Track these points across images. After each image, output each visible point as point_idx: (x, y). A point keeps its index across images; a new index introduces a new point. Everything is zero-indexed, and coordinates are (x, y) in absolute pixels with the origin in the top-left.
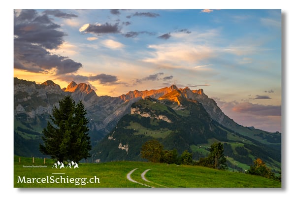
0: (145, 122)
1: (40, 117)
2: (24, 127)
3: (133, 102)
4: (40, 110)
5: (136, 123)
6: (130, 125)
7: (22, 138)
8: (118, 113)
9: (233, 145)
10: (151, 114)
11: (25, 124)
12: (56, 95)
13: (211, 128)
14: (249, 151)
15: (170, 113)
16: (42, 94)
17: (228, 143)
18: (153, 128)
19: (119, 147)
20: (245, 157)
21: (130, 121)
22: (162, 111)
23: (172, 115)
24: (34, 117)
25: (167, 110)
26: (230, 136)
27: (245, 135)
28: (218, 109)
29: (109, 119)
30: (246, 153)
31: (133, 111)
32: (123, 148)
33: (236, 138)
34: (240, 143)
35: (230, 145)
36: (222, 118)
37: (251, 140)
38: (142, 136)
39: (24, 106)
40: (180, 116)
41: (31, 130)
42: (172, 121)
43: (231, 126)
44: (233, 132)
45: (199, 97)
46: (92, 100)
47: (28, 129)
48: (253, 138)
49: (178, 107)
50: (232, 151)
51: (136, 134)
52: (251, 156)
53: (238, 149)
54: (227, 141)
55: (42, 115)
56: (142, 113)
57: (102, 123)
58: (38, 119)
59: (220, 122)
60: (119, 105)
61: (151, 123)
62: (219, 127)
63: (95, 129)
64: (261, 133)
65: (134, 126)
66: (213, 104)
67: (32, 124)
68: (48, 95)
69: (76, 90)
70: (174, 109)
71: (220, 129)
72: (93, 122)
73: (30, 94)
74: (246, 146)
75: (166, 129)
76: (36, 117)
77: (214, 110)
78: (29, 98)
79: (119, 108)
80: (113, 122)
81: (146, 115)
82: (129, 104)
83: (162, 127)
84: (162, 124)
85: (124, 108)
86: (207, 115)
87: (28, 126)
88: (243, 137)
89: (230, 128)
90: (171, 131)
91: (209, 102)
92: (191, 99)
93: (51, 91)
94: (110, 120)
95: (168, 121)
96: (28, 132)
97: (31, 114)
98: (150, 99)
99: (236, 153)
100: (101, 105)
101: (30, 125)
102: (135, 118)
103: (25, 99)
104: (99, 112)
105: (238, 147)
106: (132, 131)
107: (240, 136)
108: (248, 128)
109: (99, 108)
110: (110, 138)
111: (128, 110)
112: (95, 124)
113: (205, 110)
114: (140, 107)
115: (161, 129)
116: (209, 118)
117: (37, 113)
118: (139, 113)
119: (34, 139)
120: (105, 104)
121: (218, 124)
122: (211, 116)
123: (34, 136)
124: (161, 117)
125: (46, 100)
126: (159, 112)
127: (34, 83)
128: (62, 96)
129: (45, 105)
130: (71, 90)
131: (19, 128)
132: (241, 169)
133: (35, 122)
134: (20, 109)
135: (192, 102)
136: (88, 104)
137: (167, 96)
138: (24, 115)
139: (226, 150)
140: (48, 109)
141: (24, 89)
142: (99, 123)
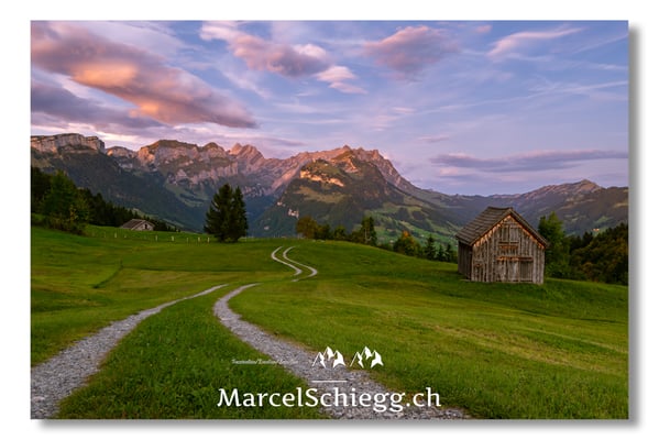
0: (316, 186)
2: (188, 194)
3: (303, 165)
4: (203, 175)
5: (306, 188)
6: (300, 189)
7: (186, 205)
8: (287, 176)
9: (410, 210)
10: (323, 177)
11: (186, 190)
12: (219, 158)
13: (386, 191)
14: (426, 215)
15: (343, 176)
16: (204, 157)
17: (404, 207)
18: (326, 193)
19: (289, 214)
20: (421, 221)
21: (300, 186)
22: (334, 174)
23: (345, 178)
24: (197, 183)
25: (339, 173)
26: (407, 200)
27: (422, 198)
28: (394, 171)
29: (278, 184)
30: (423, 218)
31: (303, 174)
32: (293, 214)
33: (413, 202)
34: (416, 208)
35: (406, 209)
37: (429, 203)
38: (313, 201)
39: (186, 171)
40: (353, 180)
41: (195, 197)
42: (345, 184)
43: (408, 189)
44: (410, 195)
45: (375, 158)
46: (259, 162)
47: (192, 195)
48: (428, 200)
49: (351, 170)
50: (409, 216)
51: (306, 199)
52: (428, 220)
53: (414, 213)
54: (404, 205)
55: (206, 180)
56: (312, 176)
57: (270, 187)
58: (201, 184)
59: (396, 185)
60: (288, 168)
61: (323, 187)
63: (263, 195)
64: (439, 197)
65: (305, 191)
66: (389, 165)
67: (195, 190)
68: (211, 159)
69: (241, 153)
70: (346, 171)
71: (396, 192)
72: (260, 187)
73: (191, 157)
74: (423, 210)
75: (338, 193)
76: (199, 183)
77: (390, 172)
78: (191, 162)
79: (288, 171)
80: (283, 186)
81: (317, 179)
82: (298, 167)
83: (334, 191)
84: (335, 188)
85: (294, 172)
86: (382, 177)
87: (191, 192)
88: (420, 200)
89: (406, 190)
90: (343, 196)
91: (385, 164)
93: (214, 154)
95: (342, 185)
96: (192, 199)
98: (320, 161)
99: (412, 218)
100: (269, 168)
101: (193, 191)
102: (305, 182)
104: (267, 176)
106: (302, 196)
107: (417, 199)
108: (426, 191)
109: (266, 172)
110: (279, 204)
111: (298, 174)
112: (263, 189)
113: (380, 173)
114: (311, 170)
115: (333, 193)
116: (385, 181)
117: (200, 178)
118: (309, 176)
119: (198, 206)
120: (273, 166)
121: (394, 187)
122: (386, 179)
123: (199, 204)
124: (333, 181)
125: (208, 164)
126: (331, 175)
127: (195, 145)
128: (226, 159)
129: (208, 170)
130: (235, 153)
131: (182, 196)
132: (417, 235)
133: (198, 188)
134: (182, 174)
135: (365, 163)
136: (254, 168)
137: (340, 157)
138: (186, 181)
139: (402, 215)
140: (212, 174)
141: (185, 152)
142: (266, 188)
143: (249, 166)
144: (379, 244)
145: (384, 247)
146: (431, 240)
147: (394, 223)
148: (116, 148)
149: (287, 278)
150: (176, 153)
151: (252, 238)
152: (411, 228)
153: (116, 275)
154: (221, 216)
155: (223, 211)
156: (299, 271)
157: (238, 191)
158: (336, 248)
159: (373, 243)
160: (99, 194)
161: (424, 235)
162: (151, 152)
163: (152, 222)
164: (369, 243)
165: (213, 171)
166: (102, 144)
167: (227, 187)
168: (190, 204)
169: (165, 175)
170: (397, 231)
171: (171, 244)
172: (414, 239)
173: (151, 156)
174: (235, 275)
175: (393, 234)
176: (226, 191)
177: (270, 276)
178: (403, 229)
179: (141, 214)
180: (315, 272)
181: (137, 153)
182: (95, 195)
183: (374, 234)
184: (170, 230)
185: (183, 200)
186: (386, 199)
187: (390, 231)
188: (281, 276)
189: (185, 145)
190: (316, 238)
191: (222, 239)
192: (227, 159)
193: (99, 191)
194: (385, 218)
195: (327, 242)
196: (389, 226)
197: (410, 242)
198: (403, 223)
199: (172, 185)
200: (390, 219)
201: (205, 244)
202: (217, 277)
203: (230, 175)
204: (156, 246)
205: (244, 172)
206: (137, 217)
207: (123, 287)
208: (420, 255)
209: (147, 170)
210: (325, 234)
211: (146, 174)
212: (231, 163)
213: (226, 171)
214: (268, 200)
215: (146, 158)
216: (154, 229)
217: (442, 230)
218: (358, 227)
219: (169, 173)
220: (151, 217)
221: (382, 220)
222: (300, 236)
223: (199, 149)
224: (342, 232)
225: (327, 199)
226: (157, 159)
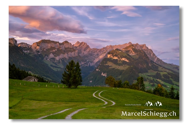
0: (115, 62)
1: (62, 60)
2: (54, 65)
3: (109, 51)
4: (61, 56)
5: (110, 62)
6: (107, 63)
7: (53, 70)
8: (101, 57)
9: (162, 73)
10: (118, 57)
11: (54, 63)
12: (69, 48)
13: (150, 64)
14: (170, 76)
15: (128, 57)
16: (62, 48)
17: (159, 72)
18: (120, 65)
19: (102, 75)
20: (167, 79)
21: (107, 61)
22: (124, 56)
23: (129, 58)
24: (58, 60)
25: (126, 55)
26: (160, 69)
27: (168, 68)
28: (154, 55)
30: (169, 78)
31: (109, 56)
32: (104, 75)
33: (164, 69)
34: (165, 72)
35: (160, 73)
36: (156, 59)
37: (171, 70)
38: (113, 69)
39: (53, 54)
40: (133, 59)
41: (57, 66)
42: (129, 61)
43: (161, 63)
44: (162, 66)
45: (144, 48)
46: (88, 50)
47: (56, 65)
48: (171, 69)
49: (133, 54)
50: (161, 76)
51: (110, 68)
53: (164, 75)
54: (159, 71)
55: (63, 58)
56: (113, 57)
57: (93, 62)
58: (60, 60)
59: (155, 61)
60: (101, 53)
61: (118, 62)
62: (154, 64)
63: (89, 65)
64: (177, 67)
66: (151, 52)
67: (58, 63)
68: (66, 48)
69: (79, 46)
70: (130, 55)
71: (155, 65)
72: (88, 62)
73: (56, 48)
74: (169, 74)
75: (126, 65)
76: (59, 60)
77: (152, 55)
78: (56, 50)
79: (102, 54)
80: (99, 61)
81: (116, 58)
82: (107, 52)
83: (124, 64)
84: (124, 62)
85: (104, 55)
86: (148, 57)
88: (167, 69)
89: (160, 64)
90: (128, 66)
91: (149, 51)
92: (139, 49)
93: (67, 46)
94: (97, 61)
95: (127, 61)
96: (56, 67)
97: (57, 58)
98: (117, 49)
99: (163, 77)
100: (92, 53)
101: (57, 64)
102: (110, 60)
103: (54, 51)
104: (91, 57)
105: (164, 74)
106: (108, 66)
107: (165, 68)
108: (170, 64)
109: (91, 55)
110: (97, 70)
111: (106, 55)
112: (90, 63)
113: (147, 55)
114: (113, 54)
115: (124, 65)
116: (149, 59)
117: (60, 57)
118: (112, 57)
119: (59, 70)
120: (94, 52)
121: (154, 62)
122: (150, 58)
123: (59, 69)
124: (123, 59)
125: (64, 51)
126: (122, 56)
127: (58, 42)
128: (73, 48)
129: (64, 54)
130: (77, 45)
131: (51, 66)
132: (165, 86)
133: (59, 62)
134: (51, 56)
135: (140, 51)
136: (86, 53)
137: (127, 48)
138: (53, 59)
139: (158, 76)
140: (66, 56)
141: (53, 45)
142: (91, 62)
143: (83, 51)
144: (146, 90)
145: (149, 92)
146: (172, 89)
147: (154, 80)
148: (22, 43)
149: (100, 106)
150: (49, 45)
151: (84, 86)
152: (162, 83)
153: (20, 102)
154: (70, 76)
155: (70, 73)
156: (106, 103)
157: (78, 64)
158: (124, 92)
159: (143, 89)
160: (14, 64)
161: (169, 86)
162: (38, 45)
163: (37, 78)
164: (141, 90)
165: (66, 54)
166: (16, 41)
167: (72, 62)
168: (55, 69)
169: (44, 55)
170: (155, 84)
171: (46, 89)
172: (164, 88)
173: (38, 47)
174: (76, 104)
175: (153, 86)
176: (72, 63)
177: (92, 105)
178: (158, 83)
179: (32, 74)
180: (114, 103)
181: (31, 46)
183: (143, 85)
184: (45, 82)
185: (52, 68)
186: (150, 68)
187: (152, 84)
188: (98, 105)
189: (53, 42)
190: (115, 87)
191: (70, 86)
193: (14, 63)
194: (149, 77)
195: (120, 89)
196: (151, 81)
197: (161, 89)
198: (158, 80)
199: (47, 61)
200: (152, 78)
201: (62, 89)
202: (67, 105)
203: (74, 56)
204: (38, 89)
205: (80, 55)
206: (30, 75)
207: (23, 108)
208: (167, 96)
209: (36, 53)
210: (119, 85)
211: (35, 55)
212: (75, 50)
213: (72, 54)
214: (92, 68)
215: (35, 48)
216: (38, 81)
218: (135, 82)
219: (46, 55)
220: (37, 75)
221: (148, 79)
222: (107, 86)
223: (60, 44)
224: (127, 84)
225: (121, 68)
226: (41, 48)
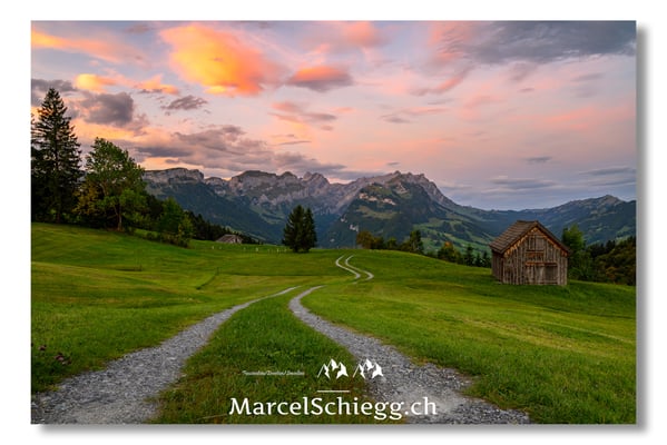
0: (372, 205)
1: (281, 204)
2: (269, 214)
3: (361, 188)
4: (281, 198)
5: (365, 207)
6: (359, 208)
7: (267, 223)
8: (348, 198)
9: (452, 223)
10: (378, 198)
11: (268, 210)
12: (293, 184)
13: (431, 209)
14: (466, 227)
15: (394, 197)
16: (282, 184)
17: (447, 221)
18: (380, 210)
19: (351, 228)
20: (462, 233)
21: (359, 205)
22: (388, 195)
23: (396, 198)
24: (276, 204)
25: (392, 194)
26: (449, 215)
27: (463, 214)
28: (438, 191)
29: (341, 204)
30: (463, 230)
31: (361, 196)
32: (354, 229)
33: (455, 216)
34: (458, 221)
35: (448, 223)
36: (442, 199)
37: (468, 218)
38: (370, 218)
39: (267, 195)
40: (403, 199)
41: (275, 215)
43: (450, 206)
44: (452, 211)
45: (421, 181)
46: (326, 187)
47: (272, 215)
48: (469, 215)
49: (401, 191)
50: (451, 228)
51: (364, 216)
52: (468, 233)
53: (455, 226)
55: (283, 202)
56: (369, 197)
57: (335, 207)
58: (279, 206)
59: (440, 203)
61: (378, 206)
62: (439, 207)
63: (329, 213)
64: (478, 212)
65: (363, 209)
66: (433, 186)
67: (275, 210)
68: (287, 185)
69: (311, 179)
70: (398, 192)
71: (440, 209)
73: (271, 184)
74: (463, 223)
75: (391, 211)
77: (435, 192)
78: (271, 188)
79: (349, 193)
80: (345, 206)
81: (373, 199)
82: (358, 190)
83: (387, 209)
84: (388, 206)
85: (354, 194)
86: (428, 196)
87: (271, 212)
88: (461, 215)
89: (449, 208)
90: (395, 213)
91: (430, 185)
93: (290, 181)
95: (394, 204)
96: (272, 217)
98: (375, 184)
99: (454, 230)
100: (333, 191)
101: (273, 211)
102: (363, 202)
103: (268, 189)
104: (332, 198)
106: (361, 213)
107: (458, 215)
108: (466, 207)
109: (331, 195)
110: (342, 220)
111: (357, 195)
112: (329, 208)
113: (426, 193)
114: (368, 192)
115: (387, 211)
116: (430, 199)
117: (279, 200)
118: (367, 197)
119: (277, 223)
120: (337, 190)
121: (439, 205)
122: (432, 198)
123: (277, 221)
124: (387, 200)
125: (285, 189)
126: (385, 196)
127: (274, 174)
129: (285, 194)
130: (306, 180)
131: (264, 215)
132: (459, 245)
133: (277, 209)
134: (264, 198)
135: (414, 185)
136: (322, 192)
137: (391, 181)
138: (267, 203)
139: (446, 228)
140: (288, 197)
141: (267, 180)
142: (332, 207)
143: (317, 190)
144: (426, 253)
145: (430, 255)
146: (470, 249)
147: (439, 234)
148: (212, 178)
149: (348, 281)
150: (259, 181)
151: (320, 249)
152: (453, 239)
153: (213, 278)
154: (295, 231)
155: (297, 228)
156: (358, 276)
157: (309, 211)
158: (388, 256)
159: (421, 252)
161: (465, 244)
162: (240, 181)
163: (241, 236)
164: (416, 252)
166: (202, 175)
167: (300, 207)
168: (270, 221)
169: (250, 199)
170: (441, 241)
171: (256, 255)
172: (455, 247)
173: (240, 184)
174: (306, 278)
175: (437, 244)
176: (299, 211)
177: (334, 280)
178: (446, 239)
179: (232, 231)
180: (371, 276)
181: (229, 182)
182: (196, 215)
183: (421, 244)
184: (254, 243)
185: (265, 219)
186: (432, 215)
187: (436, 241)
188: (343, 279)
189: (266, 174)
190: (372, 248)
191: (296, 250)
192: (299, 186)
193: (200, 213)
194: (431, 231)
195: (382, 251)
196: (434, 237)
197: (451, 250)
198: (446, 234)
199: (257, 208)
200: (435, 232)
201: (283, 255)
202: (293, 281)
203: (302, 197)
204: (244, 256)
205: (314, 195)
206: (229, 233)
207: (219, 288)
208: (460, 262)
209: (237, 195)
210: (380, 245)
211: (236, 199)
212: (303, 188)
213: (299, 194)
214: (334, 216)
215: (236, 185)
216: (243, 242)
217: (480, 240)
218: (407, 240)
219: (254, 197)
220: (240, 232)
221: (428, 233)
222: (360, 247)
223: (278, 178)
224: (394, 243)
225: (382, 216)
226: (244, 186)
